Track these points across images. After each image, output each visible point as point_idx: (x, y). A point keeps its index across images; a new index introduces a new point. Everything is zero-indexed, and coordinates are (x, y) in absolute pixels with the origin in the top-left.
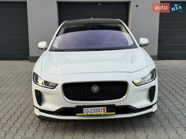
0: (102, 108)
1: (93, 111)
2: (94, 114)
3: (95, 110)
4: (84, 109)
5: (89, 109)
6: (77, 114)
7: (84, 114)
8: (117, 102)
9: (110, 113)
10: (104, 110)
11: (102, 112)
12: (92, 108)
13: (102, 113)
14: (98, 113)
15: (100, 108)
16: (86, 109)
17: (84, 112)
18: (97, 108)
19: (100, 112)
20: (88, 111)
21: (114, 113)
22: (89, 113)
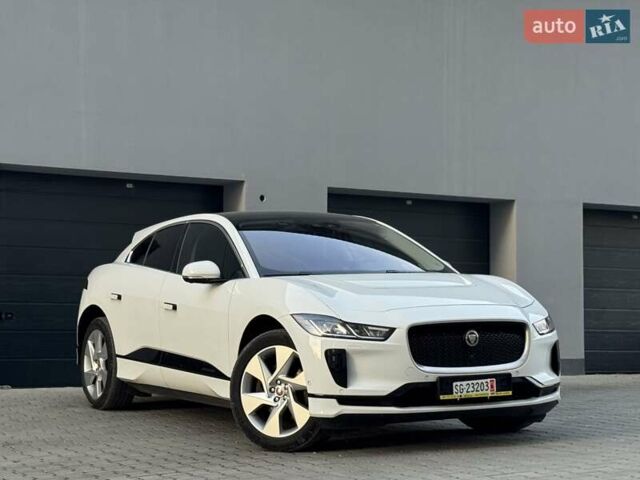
0: (489, 380)
1: (471, 389)
2: (474, 395)
3: (475, 387)
4: (454, 384)
5: (464, 383)
6: (442, 397)
7: (456, 396)
8: (514, 369)
9: (503, 393)
10: (492, 387)
11: (489, 392)
12: (470, 382)
13: (489, 394)
14: (480, 394)
15: (484, 381)
16: (459, 383)
17: (455, 390)
18: (480, 381)
19: (485, 392)
20: (461, 390)
21: (510, 393)
22: (464, 395)
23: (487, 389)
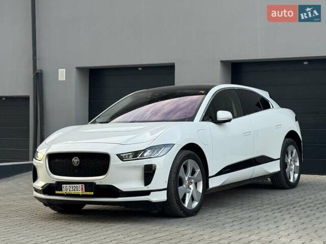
0: (80, 185)
1: (71, 189)
2: (73, 192)
3: (74, 188)
4: (63, 186)
5: (68, 186)
6: (56, 192)
7: (64, 192)
8: (99, 180)
9: (88, 193)
10: (82, 189)
11: (80, 191)
12: (71, 185)
14: (76, 192)
15: (78, 185)
16: (65, 185)
17: (63, 189)
18: (76, 185)
19: (78, 191)
20: (66, 189)
21: (92, 193)
22: (68, 192)
23: (80, 190)
